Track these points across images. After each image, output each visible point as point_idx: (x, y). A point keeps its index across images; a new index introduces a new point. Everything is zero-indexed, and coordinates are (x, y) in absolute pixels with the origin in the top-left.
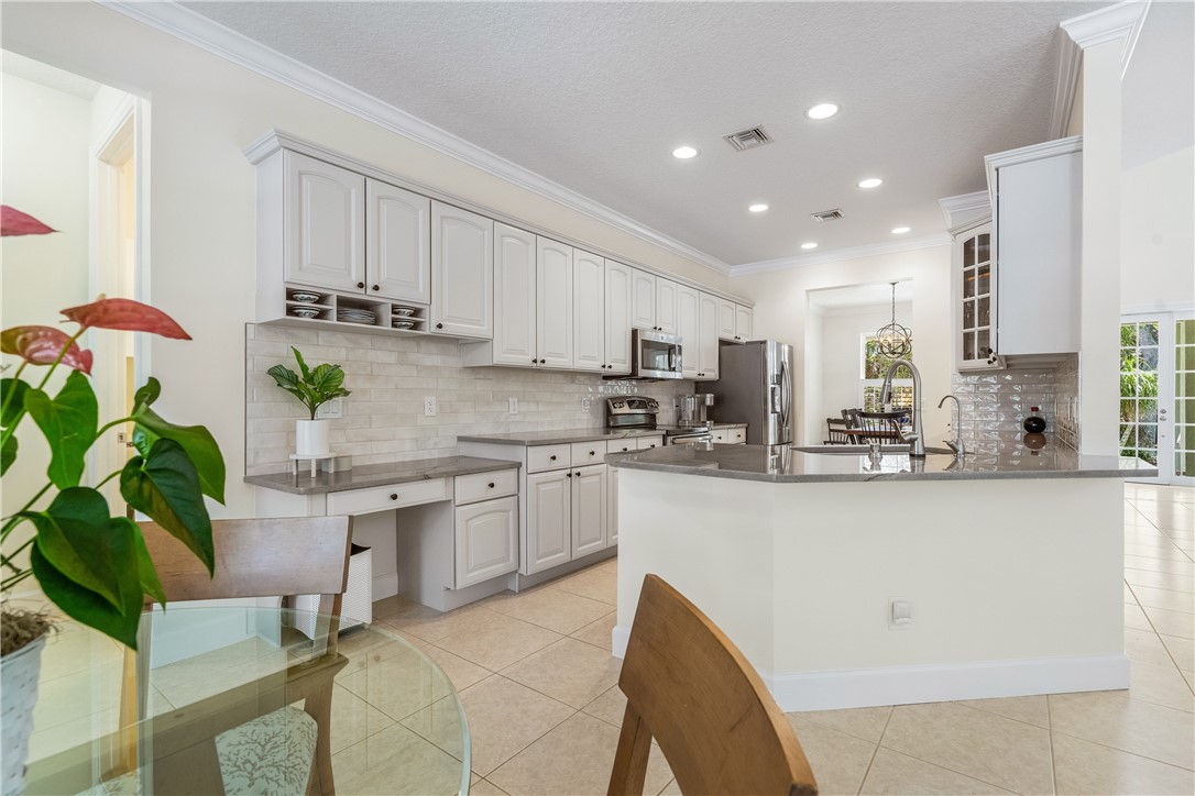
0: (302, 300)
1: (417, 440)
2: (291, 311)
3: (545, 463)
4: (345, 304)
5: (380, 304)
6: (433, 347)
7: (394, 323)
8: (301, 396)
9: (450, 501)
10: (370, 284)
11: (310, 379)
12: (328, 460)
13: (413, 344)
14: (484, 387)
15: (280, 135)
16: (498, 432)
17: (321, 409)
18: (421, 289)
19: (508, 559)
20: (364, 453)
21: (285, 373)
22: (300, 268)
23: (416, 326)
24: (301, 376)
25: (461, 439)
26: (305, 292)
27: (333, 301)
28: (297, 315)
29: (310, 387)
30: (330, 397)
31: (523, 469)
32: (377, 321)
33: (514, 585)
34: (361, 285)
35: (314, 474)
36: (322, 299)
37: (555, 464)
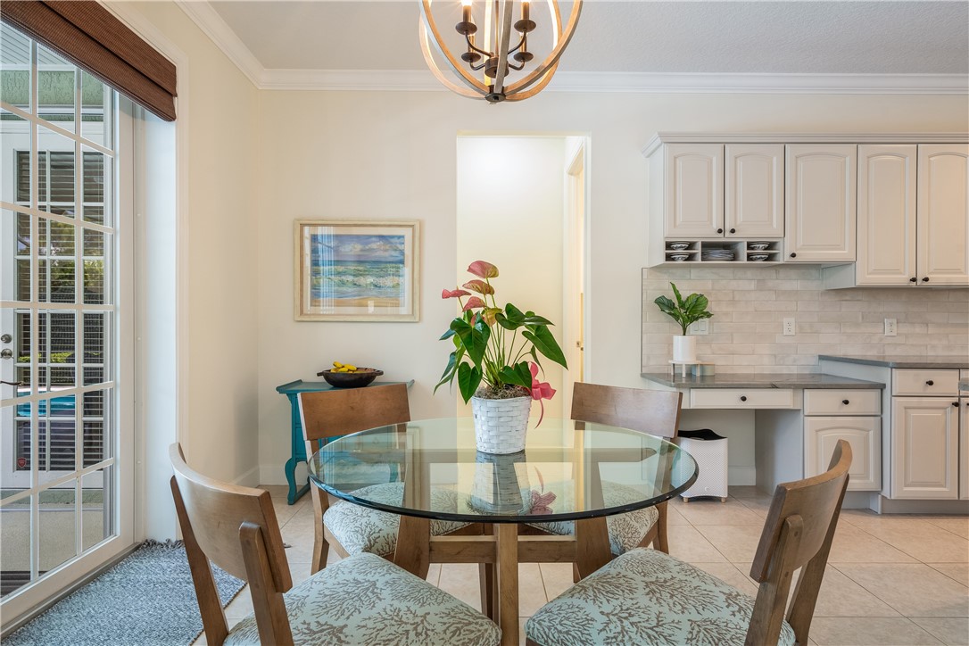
0: (677, 248)
1: (775, 356)
2: (669, 257)
3: (919, 387)
4: (708, 247)
5: (736, 243)
6: (793, 273)
7: (749, 257)
8: (677, 317)
9: (799, 410)
10: (728, 228)
11: (682, 305)
12: (696, 365)
13: (772, 273)
14: (853, 308)
15: (661, 135)
16: (869, 354)
17: (691, 327)
18: (775, 226)
19: (868, 477)
20: (724, 364)
21: (666, 301)
22: (675, 226)
23: (771, 257)
24: (677, 305)
25: (822, 358)
26: (679, 243)
27: (699, 246)
28: (673, 260)
29: (682, 311)
30: (697, 319)
31: (887, 392)
32: (735, 258)
33: (877, 505)
34: (720, 231)
35: (684, 375)
36: (691, 246)
37: (930, 390)
